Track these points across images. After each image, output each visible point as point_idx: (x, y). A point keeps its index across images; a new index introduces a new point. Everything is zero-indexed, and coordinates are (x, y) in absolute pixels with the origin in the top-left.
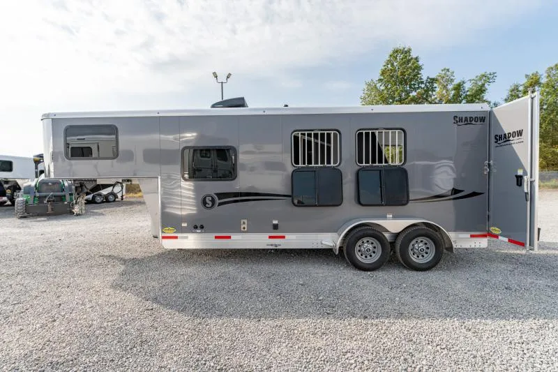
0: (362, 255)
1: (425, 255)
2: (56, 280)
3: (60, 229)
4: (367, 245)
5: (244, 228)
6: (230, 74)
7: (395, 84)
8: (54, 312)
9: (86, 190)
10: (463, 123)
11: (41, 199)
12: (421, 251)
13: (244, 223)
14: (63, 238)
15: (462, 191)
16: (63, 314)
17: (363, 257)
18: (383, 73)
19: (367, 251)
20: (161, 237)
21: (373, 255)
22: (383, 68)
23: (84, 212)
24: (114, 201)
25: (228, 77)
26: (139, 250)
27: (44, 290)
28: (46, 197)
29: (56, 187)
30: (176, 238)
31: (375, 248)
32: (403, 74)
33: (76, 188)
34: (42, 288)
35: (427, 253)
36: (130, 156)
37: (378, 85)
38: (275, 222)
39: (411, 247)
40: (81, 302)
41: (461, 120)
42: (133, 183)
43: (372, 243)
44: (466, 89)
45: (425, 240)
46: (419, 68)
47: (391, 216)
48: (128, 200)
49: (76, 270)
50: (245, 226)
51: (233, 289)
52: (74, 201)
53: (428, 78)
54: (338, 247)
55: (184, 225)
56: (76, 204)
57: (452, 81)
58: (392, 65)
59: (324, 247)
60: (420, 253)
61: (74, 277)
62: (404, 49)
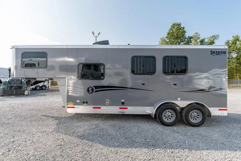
0: (166, 118)
1: (197, 119)
2: (13, 128)
3: (19, 102)
4: (168, 113)
5: (107, 104)
6: (100, 33)
7: (174, 39)
8: (10, 146)
9: (31, 83)
10: (215, 54)
11: (11, 87)
12: (195, 117)
13: (107, 101)
14: (19, 106)
15: (215, 87)
16: (14, 147)
17: (166, 119)
18: (168, 34)
19: (169, 116)
20: (66, 107)
21: (171, 118)
22: (168, 32)
23: (30, 94)
24: (45, 89)
25: (99, 34)
26: (56, 113)
27: (7, 133)
28: (13, 86)
29: (18, 82)
30: (74, 107)
31: (172, 114)
32: (177, 35)
33: (26, 82)
34: (6, 132)
35: (198, 118)
36: (53, 68)
37: (166, 39)
38: (123, 101)
39: (190, 115)
40: (25, 140)
41: (214, 52)
42: (54, 80)
43: (171, 112)
44: (206, 42)
45: (197, 111)
46: (185, 32)
47: (180, 99)
48: (51, 89)
49: (24, 123)
50: (108, 103)
51: (102, 135)
52: (25, 89)
53: (189, 36)
54: (154, 114)
55: (78, 101)
56: (26, 90)
57: (199, 38)
58: (173, 30)
59: (147, 114)
60: (195, 118)
61: (22, 127)
62: (178, 23)
